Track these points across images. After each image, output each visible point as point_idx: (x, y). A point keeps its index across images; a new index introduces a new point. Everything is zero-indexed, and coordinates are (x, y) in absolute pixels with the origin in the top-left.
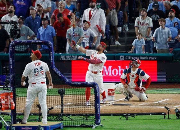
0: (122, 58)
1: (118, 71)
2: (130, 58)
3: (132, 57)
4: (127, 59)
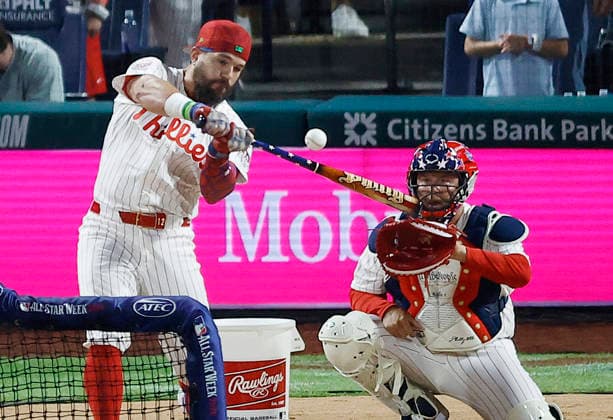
0: (361, 129)
2: (421, 132)
3: (434, 126)
4: (400, 137)
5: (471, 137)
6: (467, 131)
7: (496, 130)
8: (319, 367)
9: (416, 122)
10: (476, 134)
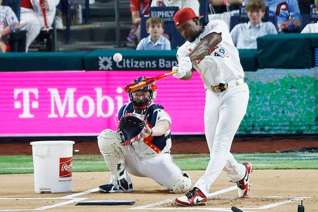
0: (105, 63)
1: (95, 102)
2: (130, 64)
3: (135, 62)
4: (121, 67)
5: (150, 66)
6: (148, 64)
7: (160, 63)
8: (88, 160)
9: (128, 60)
10: (152, 65)
